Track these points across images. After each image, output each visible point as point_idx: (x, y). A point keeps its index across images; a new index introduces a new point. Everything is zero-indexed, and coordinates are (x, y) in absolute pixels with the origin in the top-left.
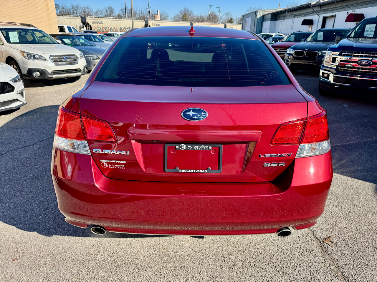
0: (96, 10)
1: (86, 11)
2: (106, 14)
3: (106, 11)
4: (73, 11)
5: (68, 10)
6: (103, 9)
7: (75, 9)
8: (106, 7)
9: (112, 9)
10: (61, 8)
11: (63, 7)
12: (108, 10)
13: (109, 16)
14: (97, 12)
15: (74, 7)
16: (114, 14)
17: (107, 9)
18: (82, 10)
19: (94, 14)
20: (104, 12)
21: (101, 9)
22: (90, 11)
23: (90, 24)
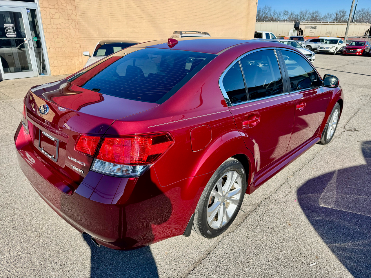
0: (326, 14)
1: (314, 16)
2: (335, 18)
3: (337, 14)
4: (300, 16)
5: (296, 16)
6: (334, 13)
7: (303, 15)
8: (337, 11)
9: (344, 12)
10: (289, 15)
11: (291, 13)
12: (339, 14)
13: (338, 20)
14: (326, 17)
15: (303, 13)
16: (345, 18)
17: (338, 12)
18: (310, 15)
19: (322, 18)
20: (334, 16)
21: (331, 13)
22: (318, 16)
23: (302, 29)
